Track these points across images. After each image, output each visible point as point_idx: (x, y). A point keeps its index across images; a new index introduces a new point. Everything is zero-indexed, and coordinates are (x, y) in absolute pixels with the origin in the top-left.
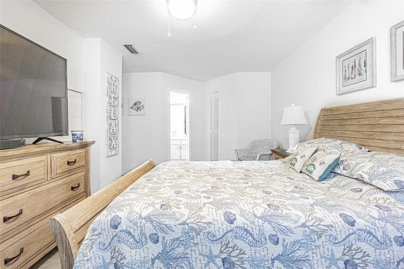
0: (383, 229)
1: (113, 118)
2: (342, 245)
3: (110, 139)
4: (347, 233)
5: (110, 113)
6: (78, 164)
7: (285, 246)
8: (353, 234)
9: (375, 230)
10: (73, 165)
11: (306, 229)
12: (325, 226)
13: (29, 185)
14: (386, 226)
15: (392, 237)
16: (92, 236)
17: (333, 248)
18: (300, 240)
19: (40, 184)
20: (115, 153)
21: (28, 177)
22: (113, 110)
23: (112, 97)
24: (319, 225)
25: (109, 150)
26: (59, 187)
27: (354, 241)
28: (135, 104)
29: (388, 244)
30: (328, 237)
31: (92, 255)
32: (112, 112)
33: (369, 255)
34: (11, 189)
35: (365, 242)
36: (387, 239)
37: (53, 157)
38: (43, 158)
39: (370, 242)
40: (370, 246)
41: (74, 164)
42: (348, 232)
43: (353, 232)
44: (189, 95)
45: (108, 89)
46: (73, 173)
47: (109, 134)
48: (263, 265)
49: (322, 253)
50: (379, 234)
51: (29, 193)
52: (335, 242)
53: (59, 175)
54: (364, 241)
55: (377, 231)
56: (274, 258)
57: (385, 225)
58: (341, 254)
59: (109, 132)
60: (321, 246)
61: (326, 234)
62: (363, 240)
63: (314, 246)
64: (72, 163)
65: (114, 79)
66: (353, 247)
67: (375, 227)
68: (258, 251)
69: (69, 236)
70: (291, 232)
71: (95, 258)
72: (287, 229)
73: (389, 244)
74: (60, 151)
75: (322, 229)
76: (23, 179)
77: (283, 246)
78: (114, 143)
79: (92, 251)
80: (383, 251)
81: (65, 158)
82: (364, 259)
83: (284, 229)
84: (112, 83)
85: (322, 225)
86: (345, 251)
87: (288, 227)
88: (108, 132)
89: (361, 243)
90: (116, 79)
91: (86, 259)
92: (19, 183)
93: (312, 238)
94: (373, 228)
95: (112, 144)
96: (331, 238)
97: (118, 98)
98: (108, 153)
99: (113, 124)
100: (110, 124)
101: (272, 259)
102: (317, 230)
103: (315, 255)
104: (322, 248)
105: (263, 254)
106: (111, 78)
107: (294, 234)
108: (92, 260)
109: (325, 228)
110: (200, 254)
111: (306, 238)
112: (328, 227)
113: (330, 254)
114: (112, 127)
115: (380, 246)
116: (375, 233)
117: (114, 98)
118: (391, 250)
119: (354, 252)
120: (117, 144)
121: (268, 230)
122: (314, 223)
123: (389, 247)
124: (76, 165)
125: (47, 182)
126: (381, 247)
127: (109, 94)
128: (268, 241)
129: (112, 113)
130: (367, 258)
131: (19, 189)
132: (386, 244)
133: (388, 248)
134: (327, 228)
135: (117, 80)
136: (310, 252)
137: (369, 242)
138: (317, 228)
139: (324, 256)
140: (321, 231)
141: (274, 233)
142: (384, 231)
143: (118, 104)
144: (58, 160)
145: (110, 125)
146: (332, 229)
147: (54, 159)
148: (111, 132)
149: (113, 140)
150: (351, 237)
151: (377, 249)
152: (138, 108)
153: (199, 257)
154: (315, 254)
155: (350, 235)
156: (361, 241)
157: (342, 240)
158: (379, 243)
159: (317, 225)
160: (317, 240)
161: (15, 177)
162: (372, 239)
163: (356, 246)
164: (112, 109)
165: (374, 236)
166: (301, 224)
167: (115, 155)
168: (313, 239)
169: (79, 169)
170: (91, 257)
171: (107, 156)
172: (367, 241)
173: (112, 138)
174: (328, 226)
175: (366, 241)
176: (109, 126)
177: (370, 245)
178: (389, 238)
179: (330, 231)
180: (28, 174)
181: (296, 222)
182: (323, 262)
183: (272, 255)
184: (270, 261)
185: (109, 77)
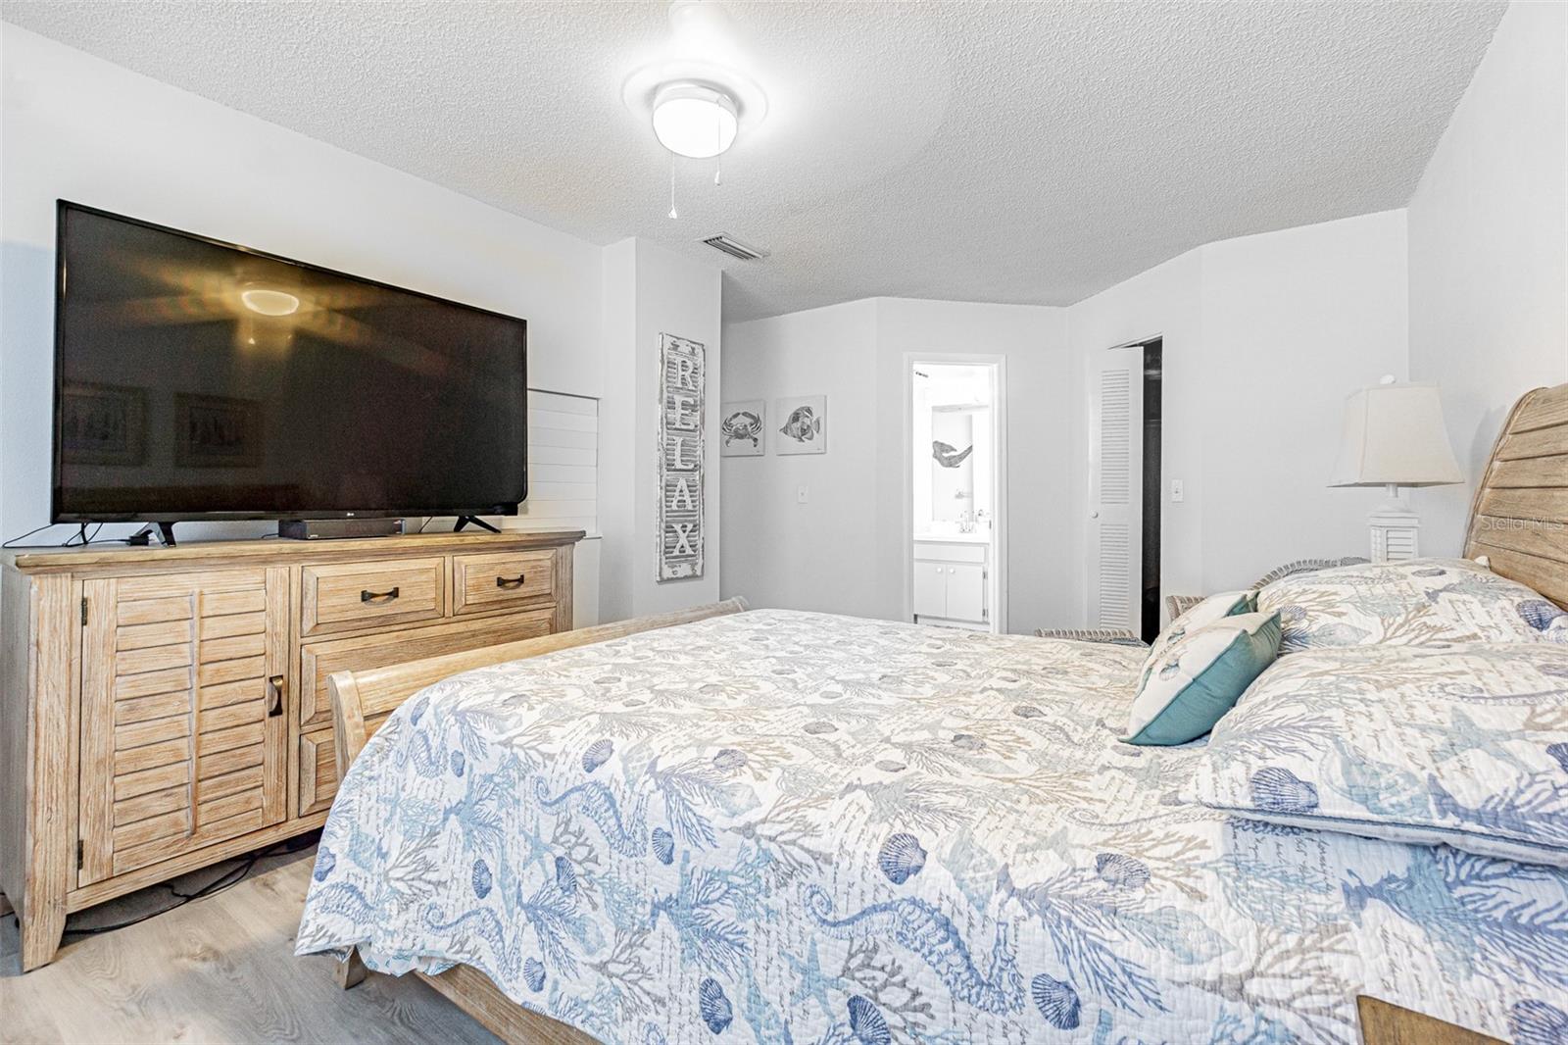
0: (1002, 928)
1: (679, 465)
2: (845, 935)
3: (669, 529)
4: (868, 903)
5: (668, 451)
6: (529, 589)
7: (687, 878)
8: (885, 908)
9: (971, 925)
10: (513, 588)
11: (751, 843)
12: (808, 851)
13: (400, 619)
14: (1021, 922)
15: (1029, 972)
16: (391, 733)
17: (818, 935)
18: (727, 874)
19: (424, 622)
20: (690, 573)
21: (396, 600)
22: (679, 444)
23: (678, 405)
24: (793, 843)
25: (664, 560)
26: (473, 636)
27: (885, 937)
28: (796, 418)
29: (1007, 997)
30: (808, 893)
31: (383, 771)
32: (678, 449)
33: (932, 1011)
34: (361, 620)
35: (919, 955)
36: (1005, 975)
37: (459, 563)
38: (433, 562)
39: (939, 961)
40: (938, 977)
41: (517, 586)
42: (872, 896)
43: (889, 901)
44: (999, 367)
45: (664, 381)
46: (517, 609)
47: (664, 515)
48: (632, 912)
49: (784, 937)
50: (980, 945)
51: (398, 637)
52: (825, 917)
53: (474, 609)
54: (916, 950)
55: (979, 928)
56: (659, 902)
57: (1017, 919)
58: (838, 968)
59: (664, 509)
60: (784, 914)
61: (802, 878)
62: (917, 944)
63: (762, 905)
64: (512, 584)
65: (684, 348)
66: (878, 956)
67: (976, 915)
68: (624, 865)
69: (349, 717)
70: (708, 839)
71: (387, 779)
72: (700, 825)
73: (1011, 999)
74: (479, 550)
75: (794, 859)
76: (384, 601)
77: (682, 875)
78: (683, 540)
79: (385, 763)
80: (983, 1016)
81: (491, 569)
82: (911, 1017)
83: (693, 825)
84: (679, 360)
85: (802, 848)
86: (854, 963)
87: (706, 822)
88: (661, 507)
89: (907, 951)
90: (693, 349)
91: (367, 773)
92: (374, 610)
93: (759, 877)
94: (966, 915)
95: (678, 546)
96: (815, 899)
97: (702, 402)
98: (661, 568)
99: (682, 483)
100: (667, 486)
101: (654, 905)
102: (781, 858)
103: (762, 938)
104: (787, 923)
105: (635, 880)
106: (676, 347)
107: (715, 846)
108: (381, 781)
109: (807, 859)
110: (521, 832)
111: (743, 872)
112: (816, 859)
113: (806, 954)
114: (677, 494)
115: (974, 991)
116: (968, 935)
117: (684, 405)
118: (1013, 1022)
119: (881, 977)
120: (699, 546)
121: (657, 814)
122: (782, 833)
123: (1011, 1012)
124: (523, 591)
125: (440, 621)
126: (979, 1000)
127: (665, 395)
128: (649, 846)
129: (678, 452)
130: (921, 1017)
131: (376, 622)
132: (1001, 993)
133: (1004, 1011)
134: (812, 862)
135: (699, 350)
136: (751, 921)
137: (934, 958)
138: (783, 851)
139: (787, 951)
140: (791, 865)
141: (667, 828)
142: (1002, 937)
143: (703, 423)
144: (469, 571)
145: (669, 487)
146: (826, 868)
147: (459, 567)
148: (675, 508)
149: (680, 532)
150: (877, 917)
151: (962, 999)
152: (804, 432)
153: (518, 837)
154: (763, 936)
155: (874, 909)
156: (908, 946)
157: (847, 917)
158: (972, 976)
159: (785, 843)
160: (774, 891)
161: (366, 597)
162: (946, 954)
163: (891, 957)
164: (679, 440)
165: (959, 945)
166: (741, 824)
167: (686, 578)
168: (763, 881)
169: (533, 601)
170: (380, 776)
171: (658, 579)
172: (931, 953)
173: (678, 527)
174: (815, 855)
175: (925, 950)
176: (667, 491)
177: (938, 972)
178: (1013, 971)
179: (816, 872)
180: (395, 593)
181: (734, 815)
182: (785, 973)
183: (656, 892)
184: (648, 907)
185: (667, 345)
